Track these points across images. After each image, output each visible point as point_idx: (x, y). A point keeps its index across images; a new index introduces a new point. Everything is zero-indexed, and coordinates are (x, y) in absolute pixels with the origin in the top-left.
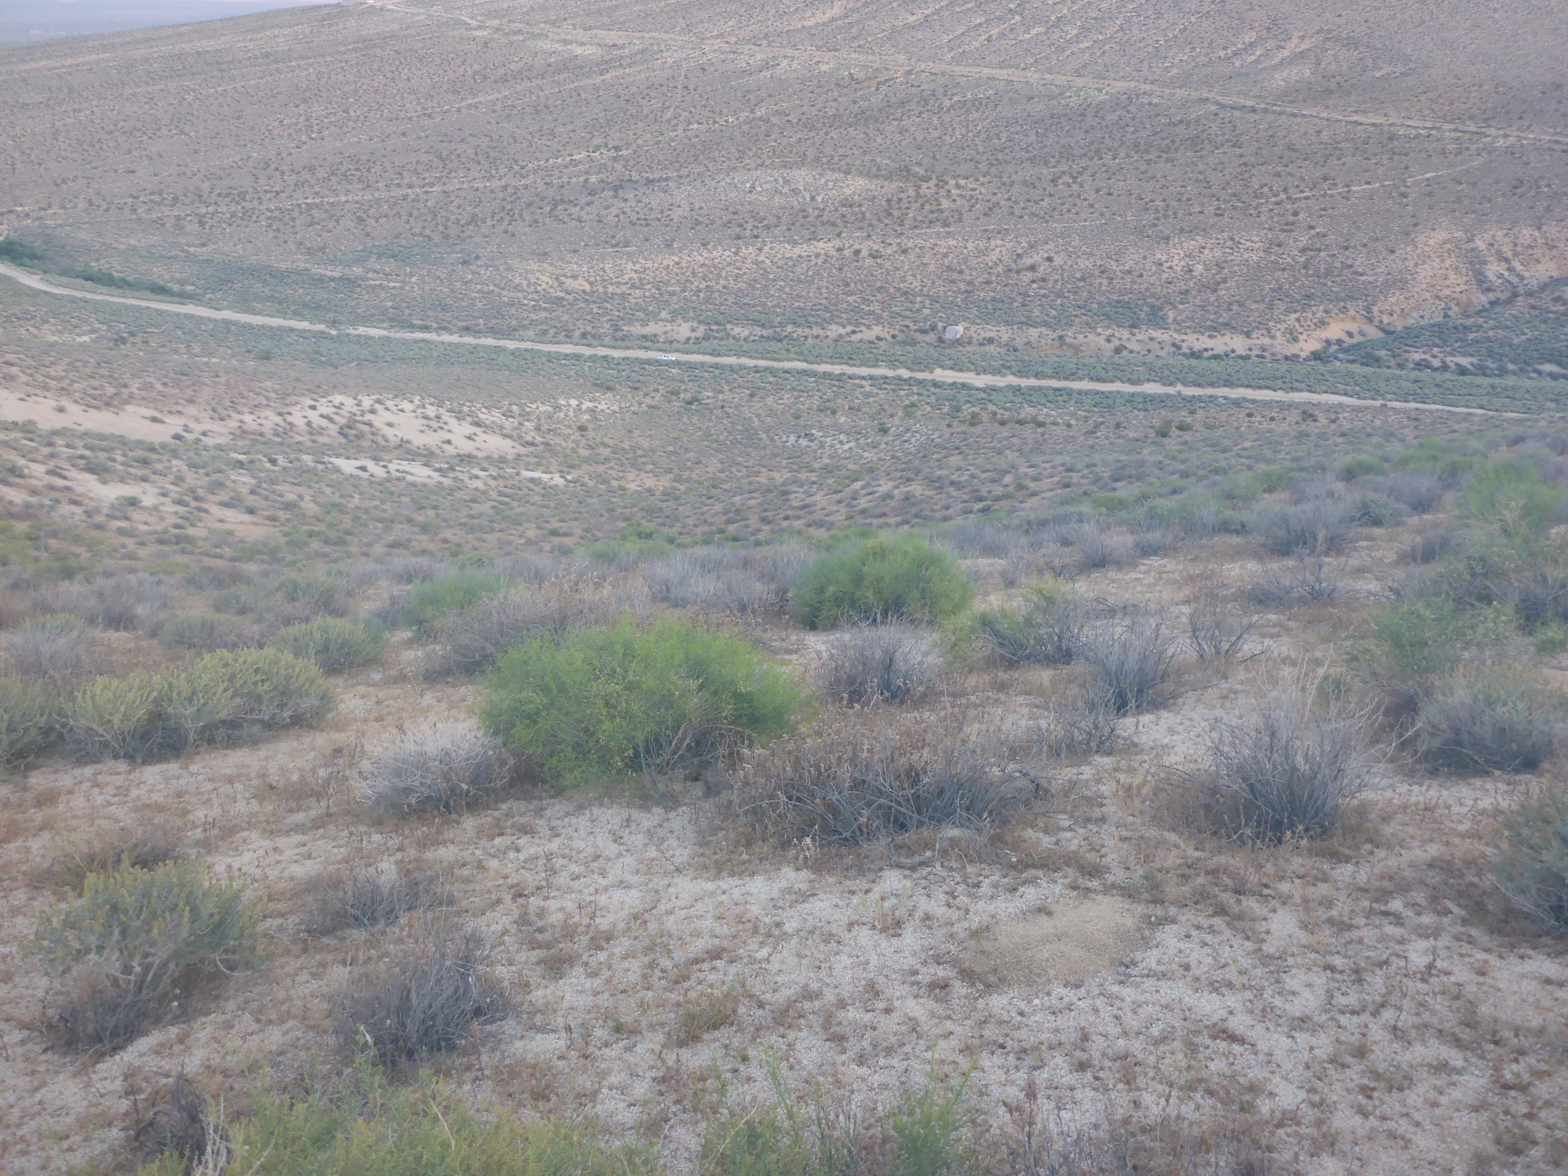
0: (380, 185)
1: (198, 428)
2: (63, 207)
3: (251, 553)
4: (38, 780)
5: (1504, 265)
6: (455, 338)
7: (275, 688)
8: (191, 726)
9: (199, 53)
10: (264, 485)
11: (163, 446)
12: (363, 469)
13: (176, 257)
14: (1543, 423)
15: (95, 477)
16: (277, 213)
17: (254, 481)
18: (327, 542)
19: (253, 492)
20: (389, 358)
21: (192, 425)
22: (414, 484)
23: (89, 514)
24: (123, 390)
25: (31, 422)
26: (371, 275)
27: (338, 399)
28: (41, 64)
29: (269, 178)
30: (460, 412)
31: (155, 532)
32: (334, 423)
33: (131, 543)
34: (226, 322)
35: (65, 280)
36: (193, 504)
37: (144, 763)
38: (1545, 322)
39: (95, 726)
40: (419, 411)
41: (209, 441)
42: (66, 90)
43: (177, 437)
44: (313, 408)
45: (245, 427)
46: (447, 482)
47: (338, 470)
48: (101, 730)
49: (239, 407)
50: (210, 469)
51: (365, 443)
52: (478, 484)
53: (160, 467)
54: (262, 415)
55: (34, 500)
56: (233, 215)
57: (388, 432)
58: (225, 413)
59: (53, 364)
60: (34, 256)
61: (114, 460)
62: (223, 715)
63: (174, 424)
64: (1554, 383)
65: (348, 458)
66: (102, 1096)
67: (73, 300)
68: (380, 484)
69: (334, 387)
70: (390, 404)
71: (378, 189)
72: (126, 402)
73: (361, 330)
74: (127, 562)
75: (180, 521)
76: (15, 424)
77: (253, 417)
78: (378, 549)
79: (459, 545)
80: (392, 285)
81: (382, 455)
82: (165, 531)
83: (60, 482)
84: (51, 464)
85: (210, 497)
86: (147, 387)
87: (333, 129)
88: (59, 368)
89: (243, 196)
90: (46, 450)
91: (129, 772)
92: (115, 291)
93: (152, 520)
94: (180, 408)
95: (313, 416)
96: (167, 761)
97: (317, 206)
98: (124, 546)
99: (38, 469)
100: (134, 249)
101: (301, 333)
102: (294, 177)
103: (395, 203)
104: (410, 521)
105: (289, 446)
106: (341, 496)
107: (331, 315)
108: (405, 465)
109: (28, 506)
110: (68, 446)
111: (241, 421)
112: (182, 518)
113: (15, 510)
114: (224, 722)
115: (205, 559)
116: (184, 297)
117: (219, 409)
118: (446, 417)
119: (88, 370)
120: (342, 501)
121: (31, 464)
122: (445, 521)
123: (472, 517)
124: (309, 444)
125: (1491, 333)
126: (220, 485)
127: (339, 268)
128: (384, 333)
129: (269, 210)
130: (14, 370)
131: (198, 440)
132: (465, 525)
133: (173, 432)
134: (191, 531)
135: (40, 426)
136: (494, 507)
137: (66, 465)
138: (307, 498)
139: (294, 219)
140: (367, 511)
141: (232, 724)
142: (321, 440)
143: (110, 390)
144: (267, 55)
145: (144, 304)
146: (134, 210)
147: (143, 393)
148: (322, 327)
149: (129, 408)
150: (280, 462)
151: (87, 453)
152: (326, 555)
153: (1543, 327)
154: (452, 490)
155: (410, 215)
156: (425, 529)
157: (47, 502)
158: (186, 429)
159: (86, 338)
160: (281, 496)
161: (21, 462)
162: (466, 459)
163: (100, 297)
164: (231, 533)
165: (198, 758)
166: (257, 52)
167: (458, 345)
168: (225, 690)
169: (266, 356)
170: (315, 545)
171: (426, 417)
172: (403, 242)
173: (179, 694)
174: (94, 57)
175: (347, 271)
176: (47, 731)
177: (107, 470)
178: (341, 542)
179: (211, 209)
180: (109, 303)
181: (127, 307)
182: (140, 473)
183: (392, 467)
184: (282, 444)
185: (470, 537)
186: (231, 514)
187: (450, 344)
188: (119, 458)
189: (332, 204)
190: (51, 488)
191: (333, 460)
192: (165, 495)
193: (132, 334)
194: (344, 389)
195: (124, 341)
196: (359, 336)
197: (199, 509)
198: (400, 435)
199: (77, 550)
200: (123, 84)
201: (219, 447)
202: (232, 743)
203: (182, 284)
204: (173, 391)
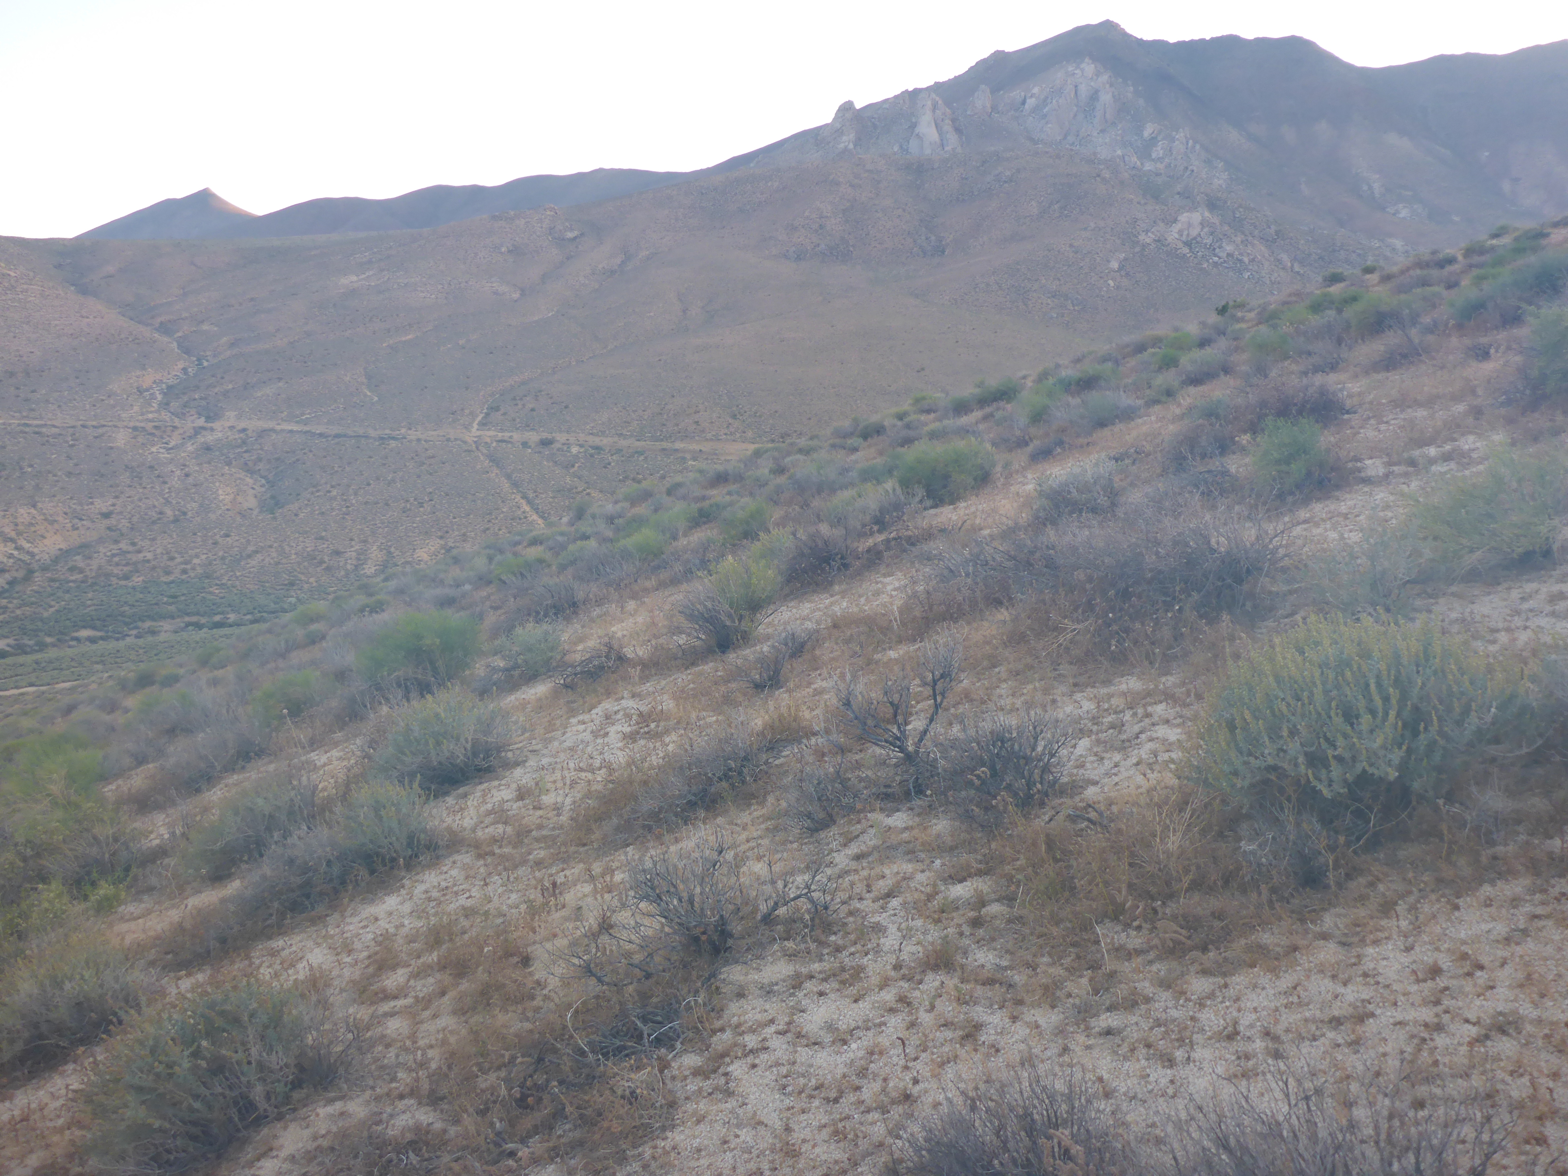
5: (11, 545)
14: (94, 686)
38: (68, 592)
64: (94, 647)
125: (18, 612)
153: (67, 596)
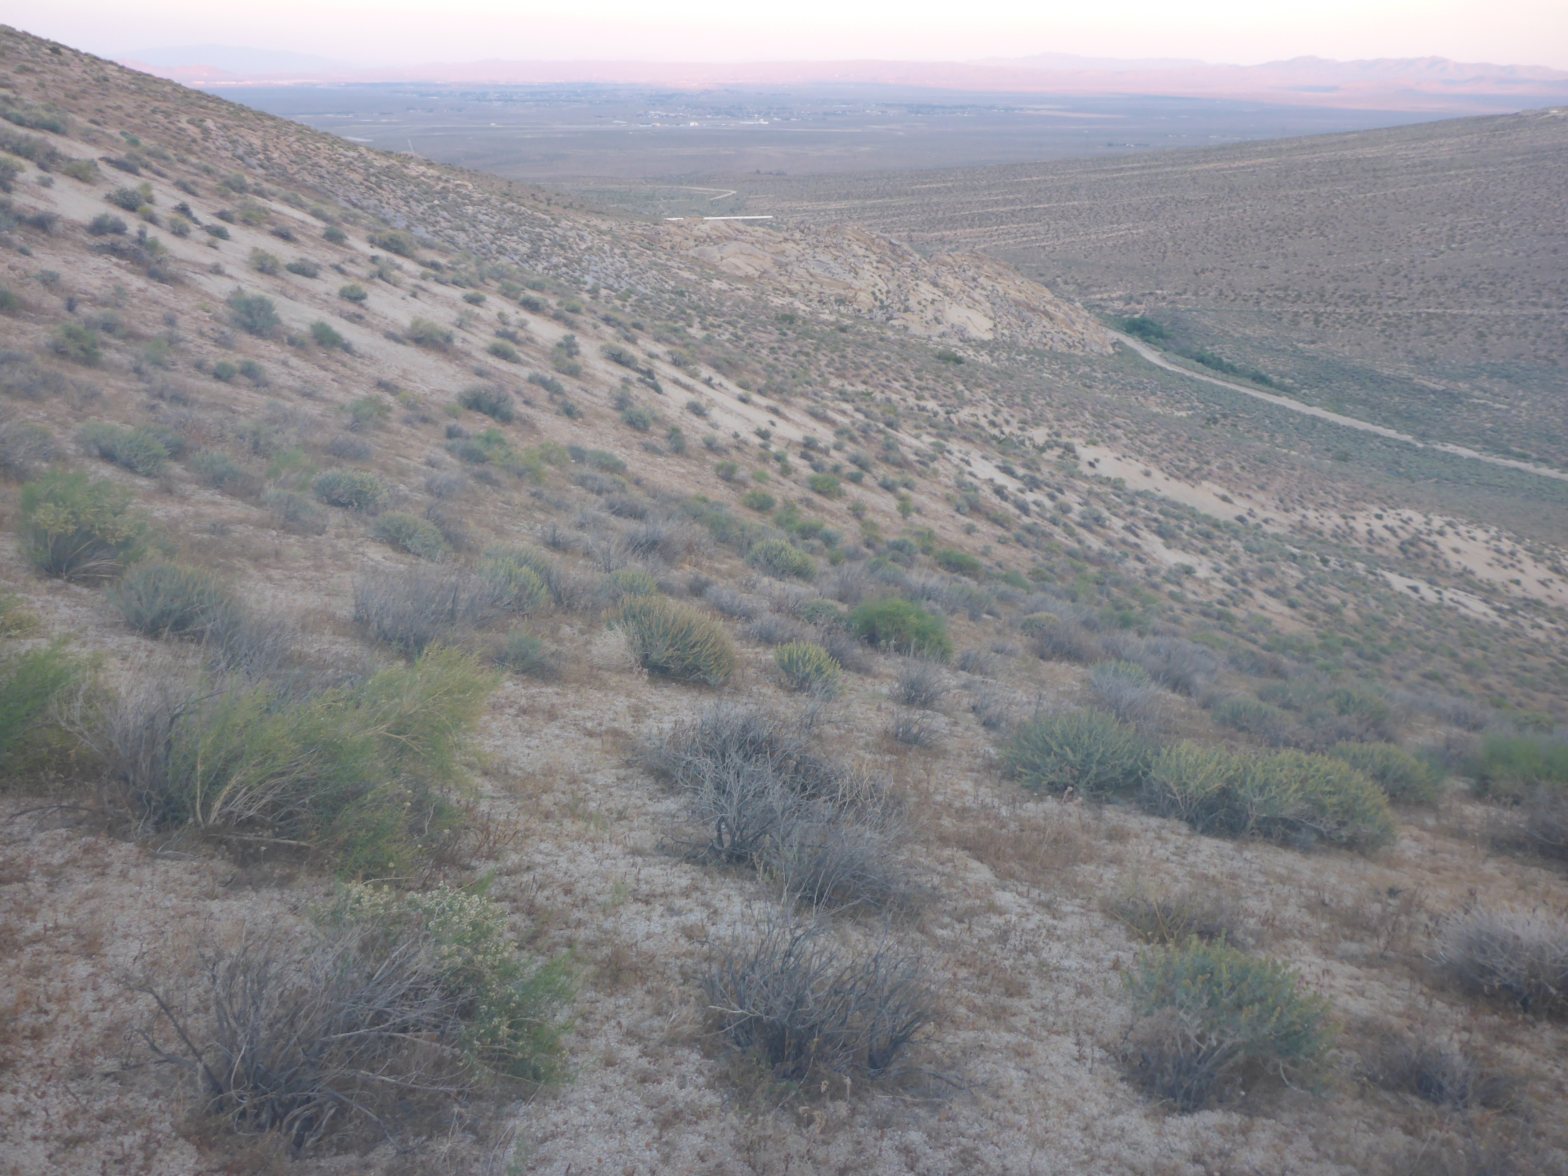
0: (1513, 301)
1: (1261, 514)
2: (1196, 294)
3: (1285, 645)
4: (1112, 814)
6: (1554, 473)
7: (1341, 804)
8: (1255, 814)
9: (1359, 160)
10: (1311, 583)
11: (1227, 525)
12: (1415, 589)
13: (1284, 350)
15: (1161, 540)
16: (1394, 320)
17: (1302, 577)
18: (1360, 655)
19: (1299, 587)
20: (1472, 481)
21: (1257, 510)
22: (1466, 618)
23: (1149, 572)
24: (1205, 467)
25: (1121, 481)
26: (1476, 393)
27: (1407, 513)
28: (1211, 165)
29: (1396, 284)
30: (1540, 553)
31: (1201, 603)
32: (1396, 536)
33: (1178, 607)
34: (1314, 418)
35: (1180, 359)
36: (1241, 585)
37: (1202, 832)
39: (1171, 784)
40: (1493, 542)
41: (1268, 529)
42: (1227, 190)
43: (1241, 519)
44: (1379, 517)
45: (1306, 522)
46: (1503, 624)
47: (1388, 585)
48: (1175, 789)
49: (1305, 502)
50: (1264, 555)
51: (1424, 564)
52: (1540, 635)
53: (1219, 543)
54: (1326, 514)
55: (1108, 549)
56: (1350, 317)
57: (1452, 557)
58: (1290, 505)
59: (1152, 432)
60: (1160, 335)
61: (1181, 529)
62: (1288, 813)
63: (1241, 506)
65: (1402, 575)
66: (1172, 1151)
67: (1182, 378)
68: (1429, 609)
69: (1407, 501)
70: (1462, 529)
71: (1509, 306)
72: (1204, 478)
73: (1450, 448)
74: (1172, 625)
75: (1225, 599)
76: (1109, 479)
77: (1317, 514)
78: (1412, 676)
79: (1502, 695)
80: (1497, 406)
81: (1439, 579)
82: (1209, 605)
83: (1132, 539)
84: (1129, 521)
85: (1258, 582)
86: (1227, 467)
87: (1476, 240)
88: (1156, 437)
89: (1364, 299)
90: (1128, 508)
91: (1189, 836)
92: (1220, 374)
93: (1201, 591)
94: (1250, 493)
95: (1377, 525)
96: (1224, 839)
97: (1438, 317)
98: (1171, 610)
99: (1117, 523)
100: (1248, 339)
101: (1386, 441)
102: (1422, 285)
103: (1524, 322)
104: (1453, 655)
105: (1345, 549)
106: (1386, 612)
107: (1423, 427)
108: (1461, 596)
109: (1102, 553)
110: (1146, 508)
111: (1304, 516)
112: (1228, 596)
113: (1091, 554)
114: (1284, 821)
115: (1241, 640)
116: (1282, 389)
117: (1287, 500)
118: (1522, 555)
119: (1179, 443)
120: (1386, 617)
121: (1113, 518)
122: (1493, 665)
123: (1525, 669)
124: (1365, 552)
126: (1270, 573)
127: (1444, 382)
128: (1475, 455)
129: (1387, 316)
130: (1119, 432)
131: (1258, 526)
132: (1514, 675)
133: (1237, 513)
134: (1233, 610)
135: (1127, 485)
136: (1552, 665)
137: (1141, 524)
138: (1350, 606)
139: (1409, 327)
140: (1408, 634)
141: (1292, 825)
142: (1378, 550)
143: (1193, 464)
144: (1426, 164)
145: (1243, 390)
146: (1258, 303)
147: (1221, 472)
148: (1408, 438)
149: (1205, 483)
150: (1331, 564)
151: (1161, 517)
152: (1356, 668)
154: (1507, 634)
155: (1539, 336)
156: (1468, 668)
157: (1118, 554)
158: (1251, 513)
159: (1183, 414)
160: (1325, 597)
161: (1106, 514)
162: (1533, 605)
163: (1205, 379)
164: (1268, 621)
165: (1251, 846)
166: (1417, 161)
167: (1555, 481)
168: (1296, 791)
169: (1344, 458)
170: (1347, 654)
171: (1498, 551)
172: (1523, 363)
173: (1253, 779)
174: (1260, 160)
175: (1452, 385)
176: (1128, 773)
177: (1173, 536)
178: (1375, 659)
179: (1329, 309)
180: (1212, 385)
181: (1226, 391)
182: (1201, 545)
183: (1447, 595)
184: (1337, 546)
185: (1517, 690)
186: (1273, 604)
187: (1547, 478)
188: (1187, 528)
189: (1454, 317)
190: (1124, 542)
191: (1386, 574)
192: (1217, 571)
193: (1225, 416)
194: (1416, 504)
195: (1215, 421)
196: (1446, 453)
197: (1245, 591)
198: (1464, 563)
199: (1135, 603)
200: (1280, 186)
201: (1276, 537)
202: (1286, 843)
203: (1282, 377)
204: (1248, 476)
